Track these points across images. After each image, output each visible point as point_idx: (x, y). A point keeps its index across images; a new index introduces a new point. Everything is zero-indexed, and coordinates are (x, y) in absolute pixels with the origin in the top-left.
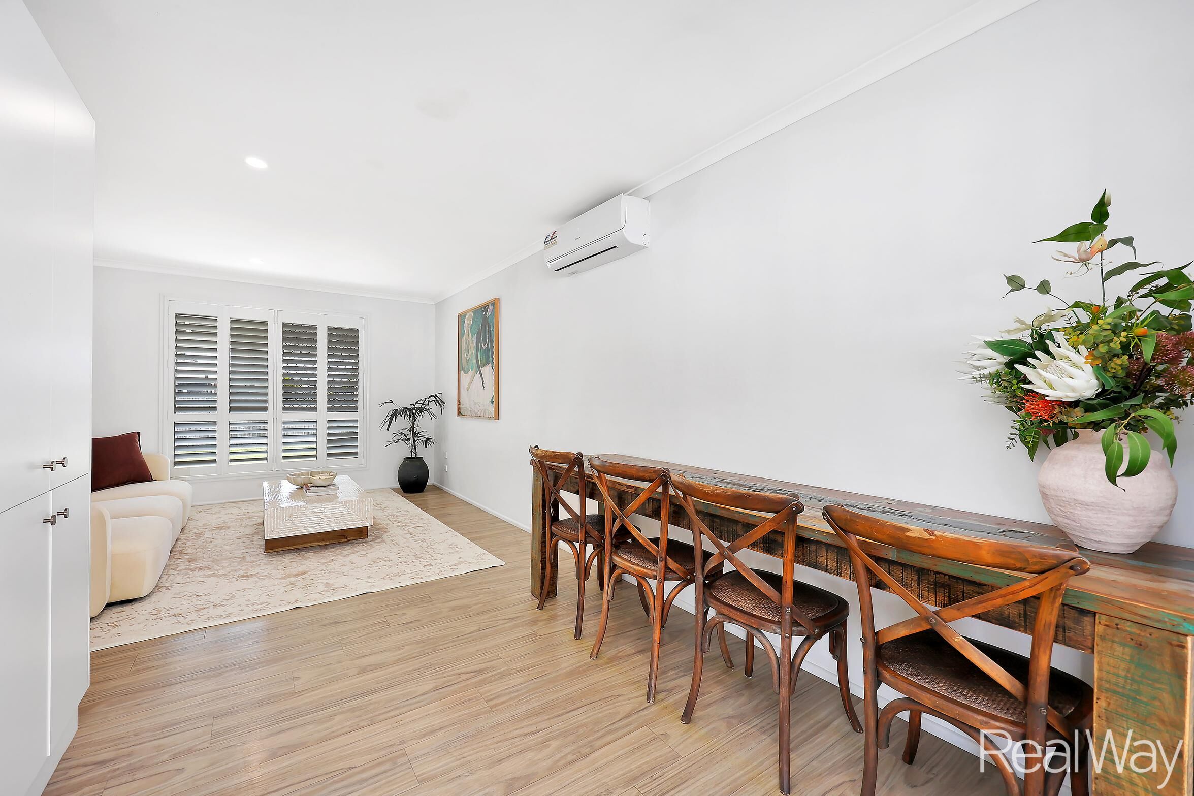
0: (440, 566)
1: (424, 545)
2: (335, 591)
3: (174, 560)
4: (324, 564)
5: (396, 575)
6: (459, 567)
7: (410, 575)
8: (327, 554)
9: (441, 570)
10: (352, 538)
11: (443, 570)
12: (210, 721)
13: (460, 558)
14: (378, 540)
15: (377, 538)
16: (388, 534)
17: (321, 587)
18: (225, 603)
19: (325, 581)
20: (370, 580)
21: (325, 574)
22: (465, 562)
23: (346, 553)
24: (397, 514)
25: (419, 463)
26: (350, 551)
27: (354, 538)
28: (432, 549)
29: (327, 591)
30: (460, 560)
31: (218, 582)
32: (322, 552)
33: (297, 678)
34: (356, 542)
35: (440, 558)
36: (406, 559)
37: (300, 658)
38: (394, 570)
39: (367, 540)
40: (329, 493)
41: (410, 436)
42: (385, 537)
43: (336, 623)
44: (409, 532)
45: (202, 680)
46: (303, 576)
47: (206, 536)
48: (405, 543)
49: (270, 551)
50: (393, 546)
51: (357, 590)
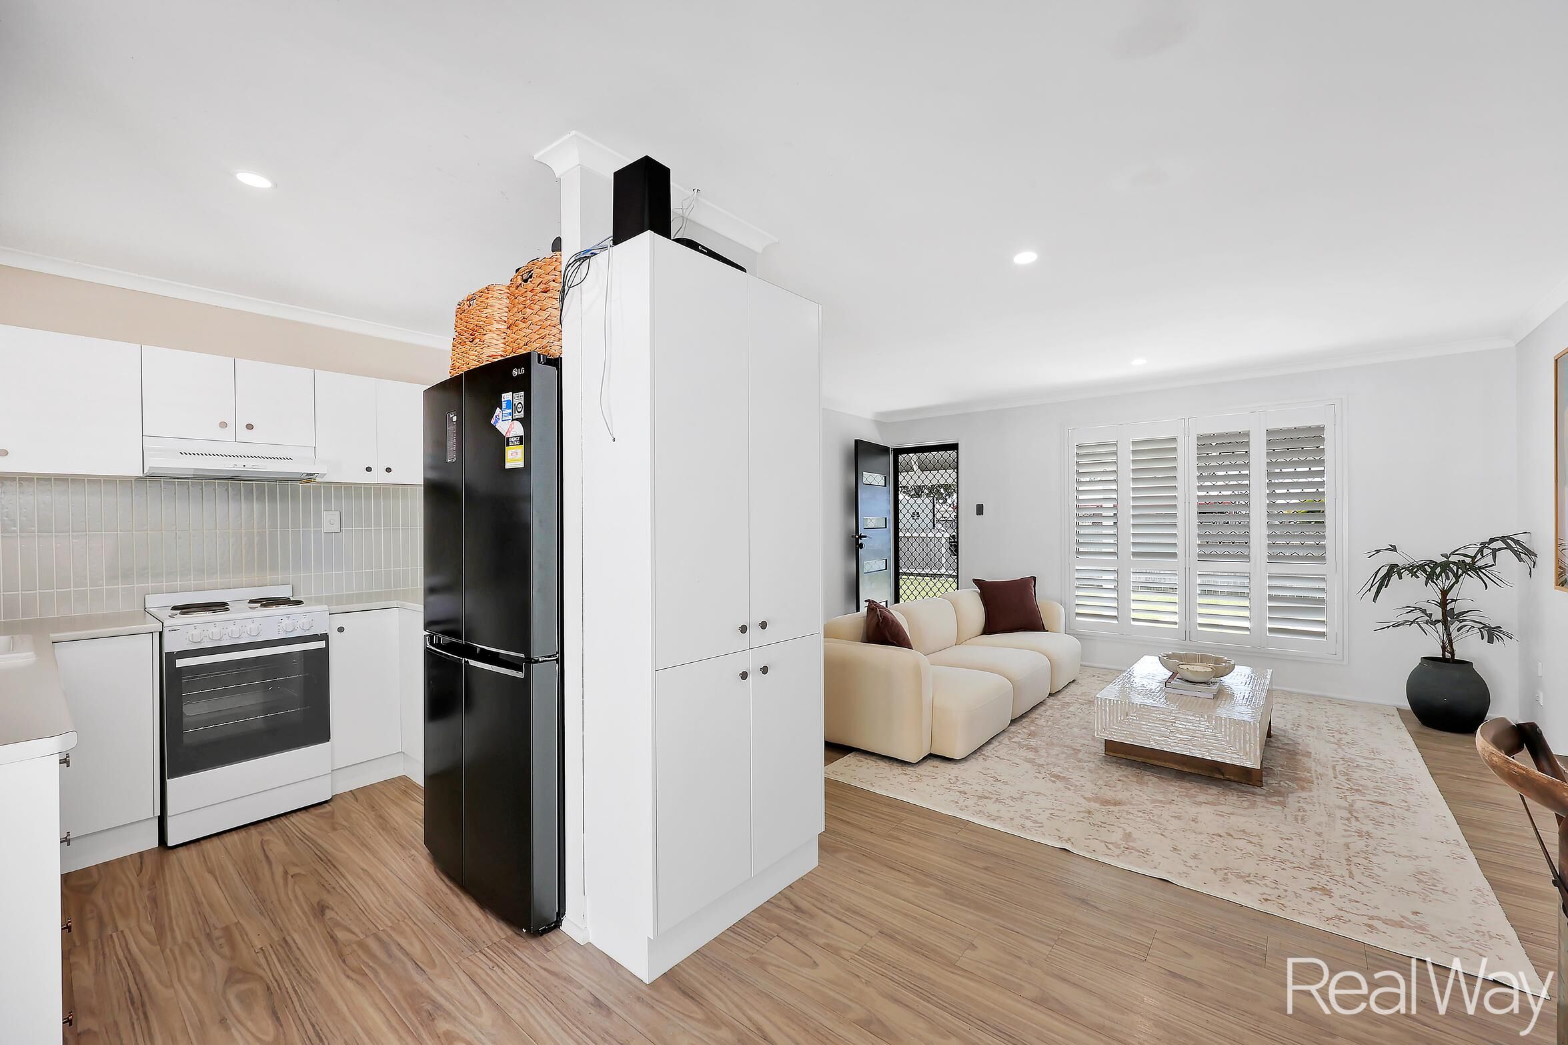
0: (1348, 906)
1: (1360, 844)
2: (1127, 852)
3: (1021, 727)
4: (1154, 801)
5: (1241, 877)
6: (1390, 930)
7: (1268, 891)
8: (1173, 789)
9: (1340, 913)
10: (1232, 778)
11: (1347, 916)
12: (873, 933)
13: (1416, 913)
14: (1275, 799)
15: (1278, 793)
16: (1304, 794)
17: (1117, 836)
18: (1008, 801)
19: (1129, 829)
20: (1192, 863)
21: (1139, 819)
22: (1421, 929)
23: (1202, 798)
24: (1362, 762)
25: (1455, 673)
26: (1210, 798)
27: (1236, 779)
28: (1365, 862)
29: (1118, 847)
30: (1412, 917)
31: (1027, 772)
32: (1171, 783)
33: (973, 947)
34: (1236, 786)
35: (1363, 889)
36: (1291, 858)
37: (1001, 922)
38: (1249, 867)
39: (1258, 790)
40: (1199, 694)
41: (1438, 614)
42: (1291, 799)
43: (1084, 901)
44: (1351, 806)
45: (911, 881)
46: (1112, 808)
47: (1071, 709)
48: (1320, 824)
49: (1111, 754)
50: (1290, 819)
51: (1156, 868)
